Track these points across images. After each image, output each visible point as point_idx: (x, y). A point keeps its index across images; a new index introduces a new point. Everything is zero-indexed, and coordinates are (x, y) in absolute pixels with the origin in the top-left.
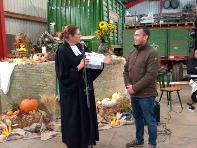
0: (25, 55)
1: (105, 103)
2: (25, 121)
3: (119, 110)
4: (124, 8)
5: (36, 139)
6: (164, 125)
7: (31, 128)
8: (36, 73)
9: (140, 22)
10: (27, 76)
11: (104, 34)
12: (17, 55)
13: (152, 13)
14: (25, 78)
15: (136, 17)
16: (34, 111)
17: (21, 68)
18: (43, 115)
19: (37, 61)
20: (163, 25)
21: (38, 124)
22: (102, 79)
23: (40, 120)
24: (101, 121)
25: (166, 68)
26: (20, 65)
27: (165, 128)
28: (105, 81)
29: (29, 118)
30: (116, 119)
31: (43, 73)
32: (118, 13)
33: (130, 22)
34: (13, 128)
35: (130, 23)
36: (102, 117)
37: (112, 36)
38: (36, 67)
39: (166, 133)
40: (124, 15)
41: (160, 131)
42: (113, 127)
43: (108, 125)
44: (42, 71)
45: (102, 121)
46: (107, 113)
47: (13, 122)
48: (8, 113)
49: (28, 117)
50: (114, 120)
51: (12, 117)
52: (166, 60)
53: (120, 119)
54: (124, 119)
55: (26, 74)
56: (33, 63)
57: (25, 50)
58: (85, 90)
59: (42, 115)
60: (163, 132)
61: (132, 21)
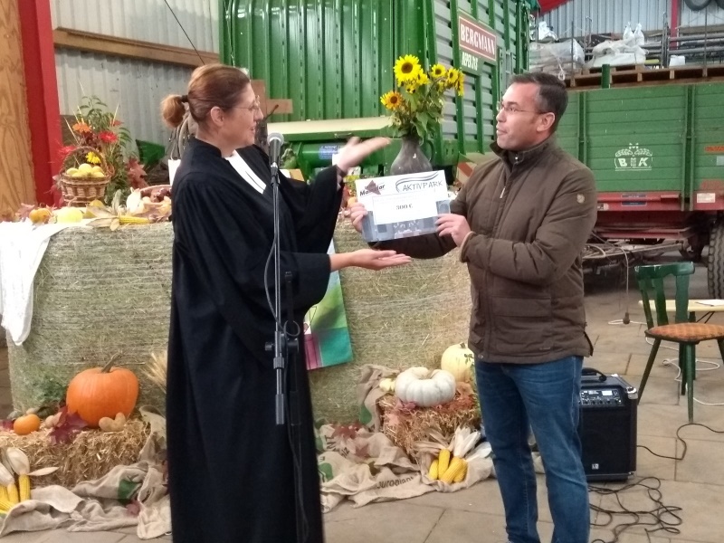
0: (98, 193)
1: (407, 386)
2: (80, 456)
3: (467, 416)
4: (524, 9)
5: (119, 530)
6: (654, 484)
7: (101, 485)
8: (131, 266)
9: (592, 61)
10: (97, 277)
11: (414, 108)
12: (66, 192)
13: (640, 27)
14: (89, 286)
15: (576, 44)
16: (120, 417)
17: (75, 243)
18: (156, 433)
19: (141, 215)
20: (681, 74)
21: (134, 469)
22: (402, 289)
23: (141, 452)
24: (390, 460)
25: (682, 242)
26: (72, 233)
27: (656, 497)
28: (411, 299)
29: (99, 445)
30: (452, 456)
31: (161, 266)
32: (499, 26)
33: (549, 64)
34: (36, 482)
35: (552, 67)
36: (394, 443)
37: (472, 118)
38: (133, 239)
39: (659, 521)
40: (523, 35)
41: (634, 514)
42: (436, 488)
43: (417, 477)
44: (157, 256)
45: (394, 461)
46: (416, 427)
47: (37, 459)
48: (20, 421)
49: (93, 441)
50: (444, 457)
51: (32, 439)
52: (682, 209)
53: (470, 452)
54: (486, 457)
55: (93, 268)
56: (121, 223)
57: (98, 172)
58: (268, 347)
59: (152, 433)
60: (644, 519)
61: (558, 59)
